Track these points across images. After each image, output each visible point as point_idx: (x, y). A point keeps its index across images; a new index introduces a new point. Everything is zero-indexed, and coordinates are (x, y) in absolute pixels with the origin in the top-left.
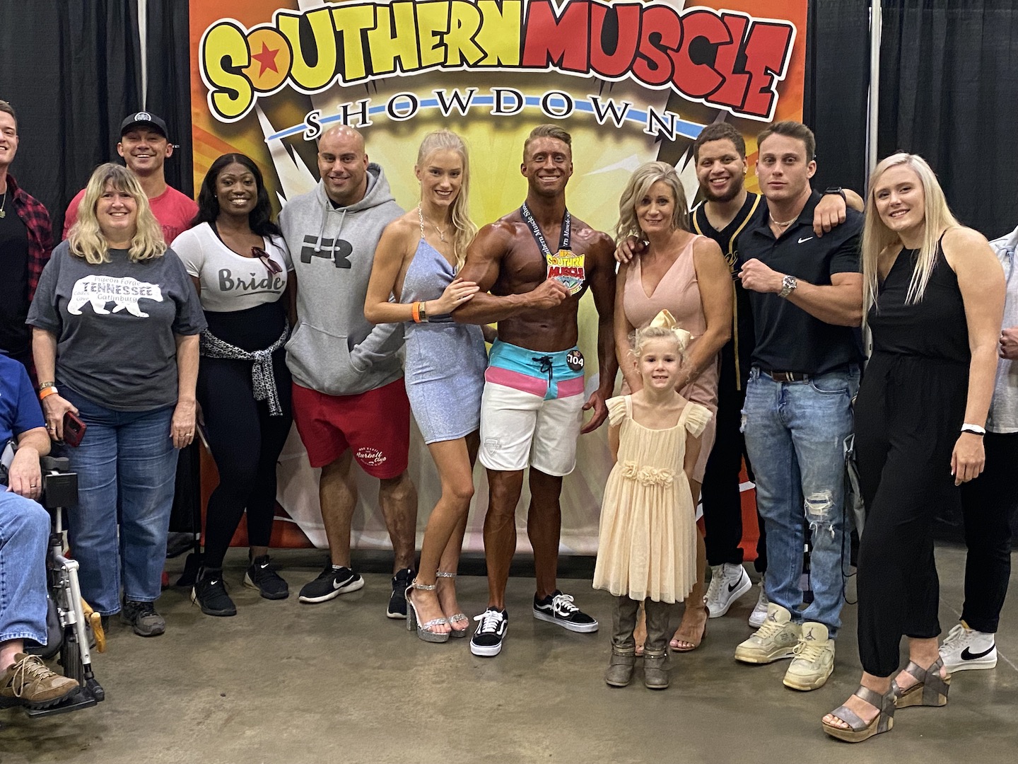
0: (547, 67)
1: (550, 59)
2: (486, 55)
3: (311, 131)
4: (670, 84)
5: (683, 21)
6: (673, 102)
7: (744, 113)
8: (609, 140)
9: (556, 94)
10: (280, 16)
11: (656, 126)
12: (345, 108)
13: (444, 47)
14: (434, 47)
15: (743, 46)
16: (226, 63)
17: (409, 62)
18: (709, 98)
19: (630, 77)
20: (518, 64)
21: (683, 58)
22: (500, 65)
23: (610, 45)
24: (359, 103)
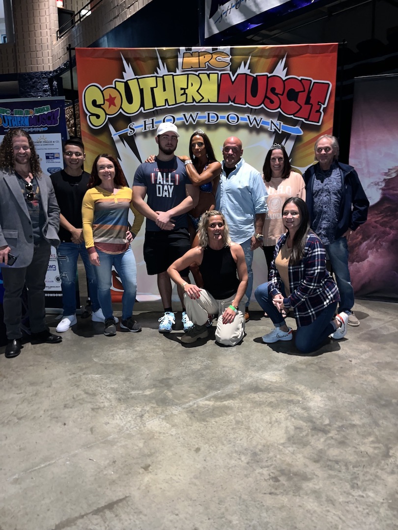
0: (228, 103)
1: (229, 99)
2: (203, 98)
3: (131, 132)
4: (279, 110)
5: (285, 82)
6: (281, 117)
7: (309, 121)
8: (254, 134)
9: (232, 114)
10: (116, 82)
11: (274, 127)
12: (145, 122)
13: (185, 95)
14: (182, 95)
15: (309, 92)
16: (94, 103)
17: (172, 101)
18: (295, 115)
19: (262, 107)
20: (216, 101)
21: (284, 98)
22: (209, 102)
23: (254, 93)
24: (150, 120)
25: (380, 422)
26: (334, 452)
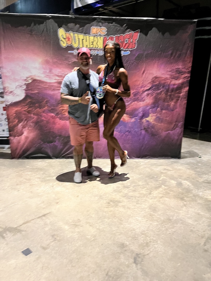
25: (149, 183)
26: (131, 194)
